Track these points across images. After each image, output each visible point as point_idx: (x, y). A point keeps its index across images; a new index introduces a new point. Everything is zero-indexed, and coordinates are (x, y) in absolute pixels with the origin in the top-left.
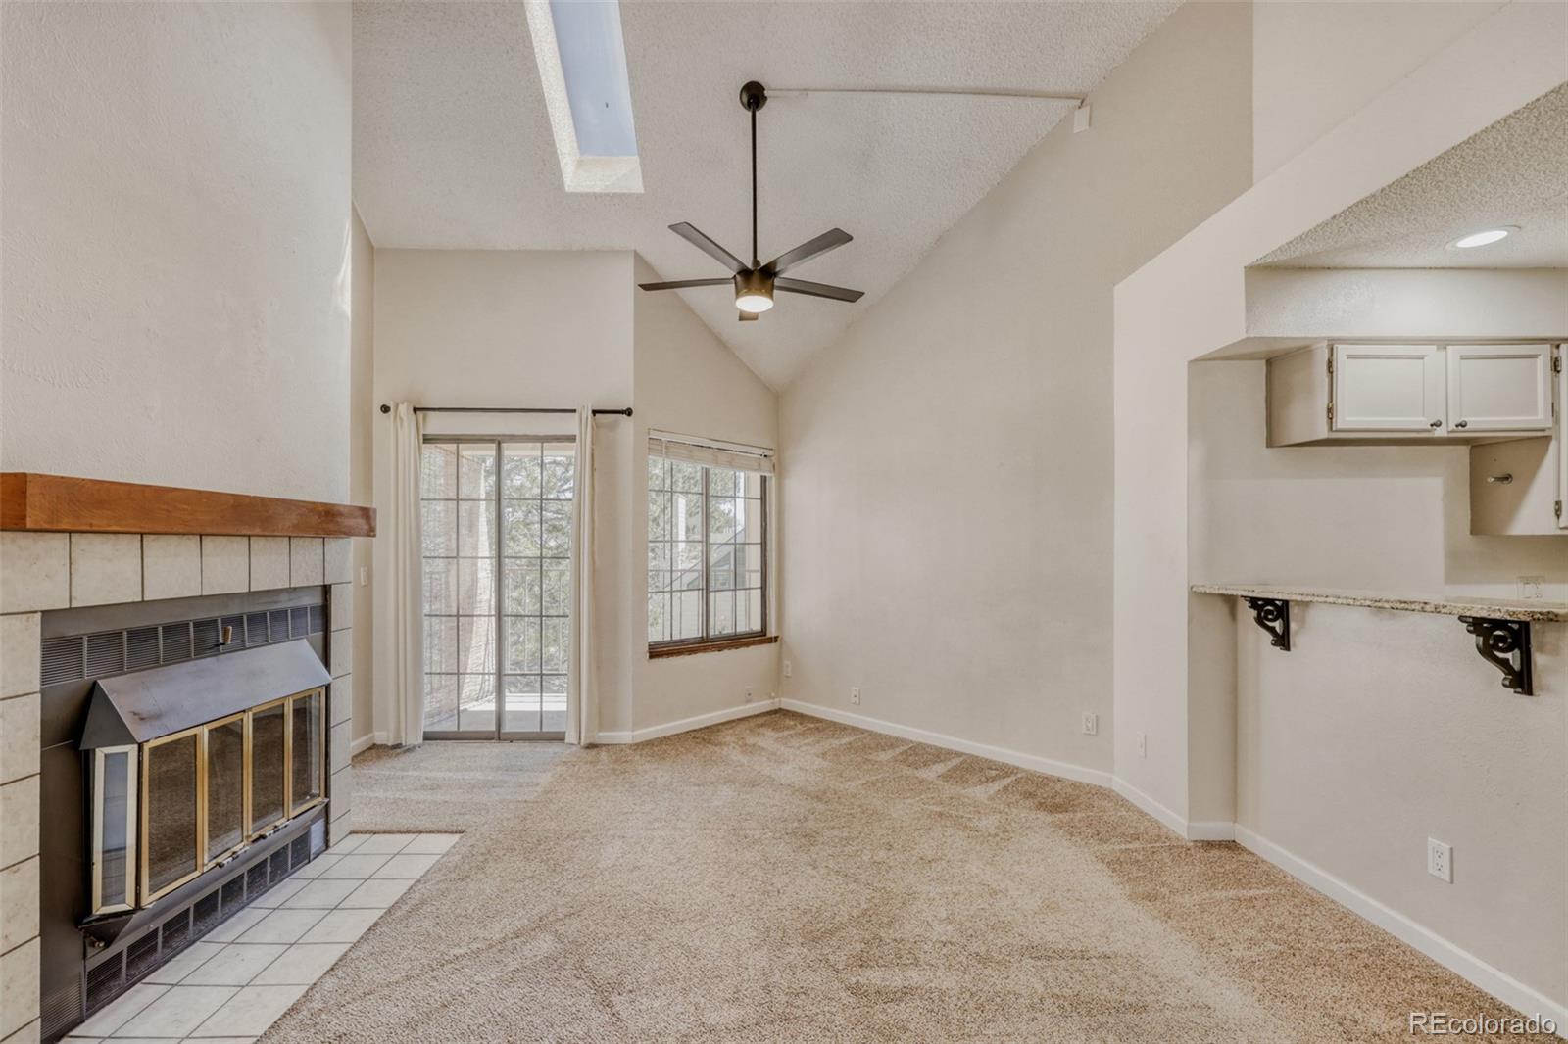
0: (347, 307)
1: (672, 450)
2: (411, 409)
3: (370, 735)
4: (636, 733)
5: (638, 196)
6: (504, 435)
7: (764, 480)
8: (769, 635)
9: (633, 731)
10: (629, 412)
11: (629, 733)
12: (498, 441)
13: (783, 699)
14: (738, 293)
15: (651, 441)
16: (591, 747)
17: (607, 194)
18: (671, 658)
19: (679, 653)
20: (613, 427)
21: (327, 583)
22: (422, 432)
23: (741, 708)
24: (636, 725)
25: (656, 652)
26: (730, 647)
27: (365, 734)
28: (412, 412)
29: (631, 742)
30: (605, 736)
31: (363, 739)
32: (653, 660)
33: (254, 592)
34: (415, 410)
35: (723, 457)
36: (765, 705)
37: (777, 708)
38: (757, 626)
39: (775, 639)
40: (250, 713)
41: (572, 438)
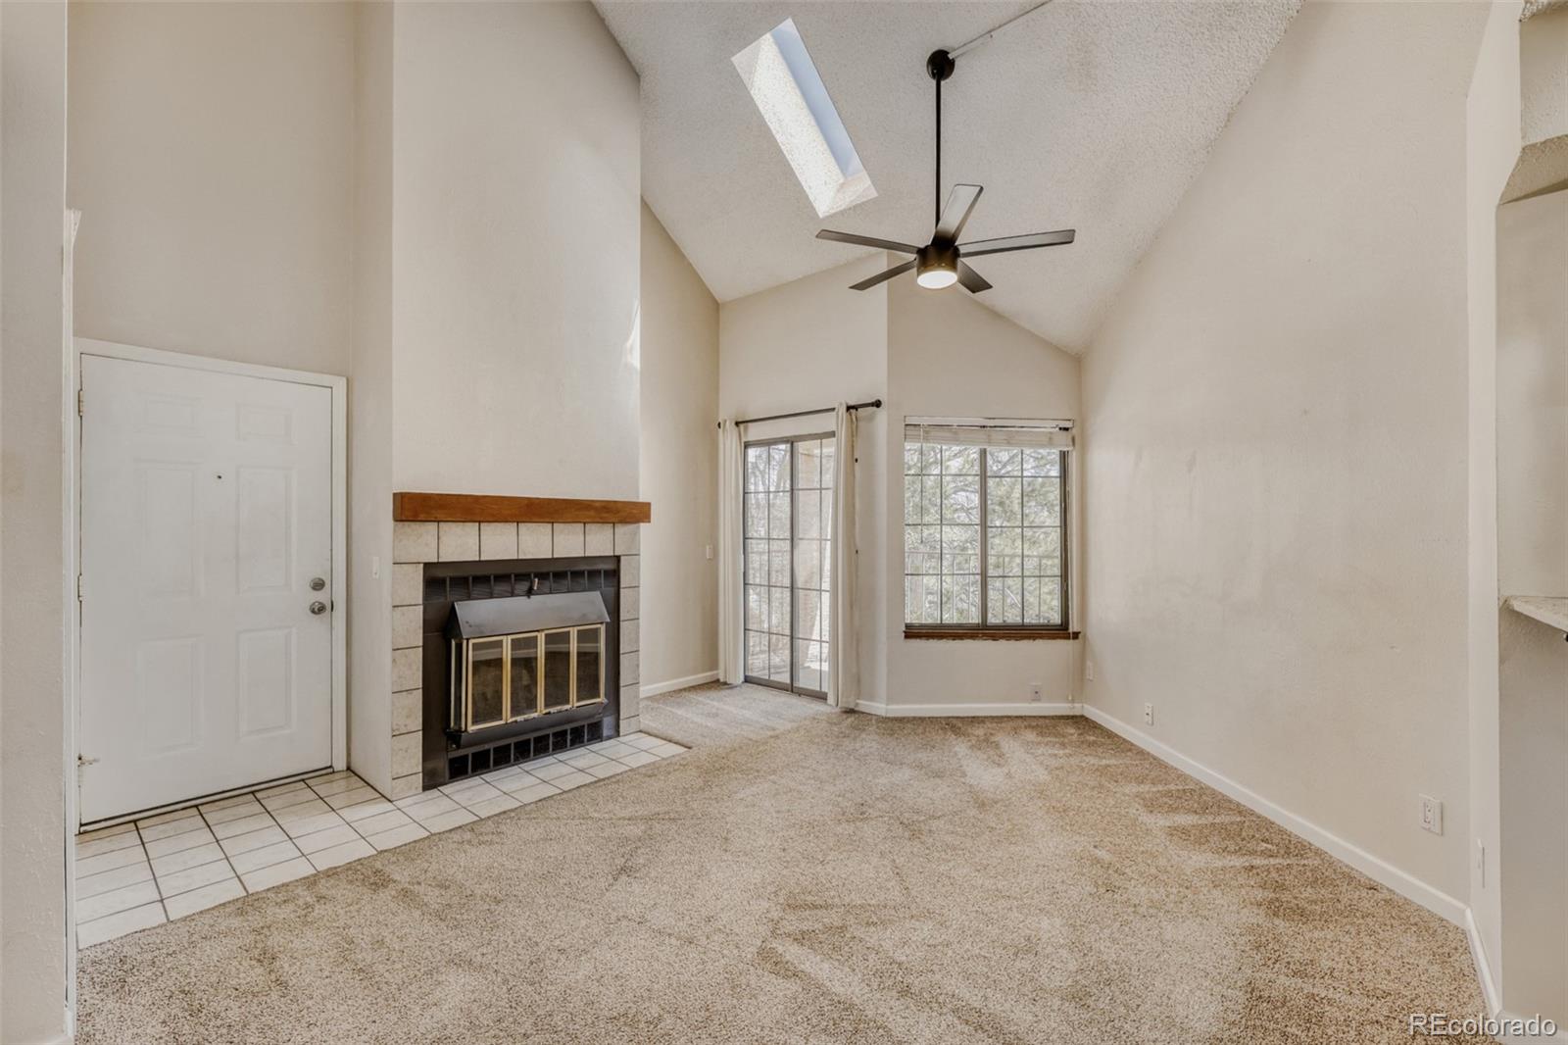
0: (635, 359)
1: (932, 434)
2: (733, 424)
3: (715, 672)
4: (890, 707)
5: (874, 201)
6: (795, 436)
7: (1064, 456)
8: (1071, 630)
9: (887, 705)
10: (878, 404)
11: (883, 706)
12: (792, 441)
13: (1086, 706)
14: (919, 274)
15: (908, 428)
16: (850, 712)
17: (850, 209)
18: (931, 641)
19: (940, 636)
20: (871, 418)
21: (616, 554)
22: (743, 440)
23: (1027, 705)
24: (890, 700)
25: (913, 633)
26: (1008, 637)
27: (711, 669)
28: (735, 426)
29: (884, 715)
30: (864, 705)
31: (709, 674)
32: (909, 640)
33: (557, 559)
34: (737, 424)
35: (996, 435)
36: (1062, 708)
37: (1078, 714)
38: (1056, 618)
39: (1076, 635)
40: (543, 634)
41: (832, 434)
